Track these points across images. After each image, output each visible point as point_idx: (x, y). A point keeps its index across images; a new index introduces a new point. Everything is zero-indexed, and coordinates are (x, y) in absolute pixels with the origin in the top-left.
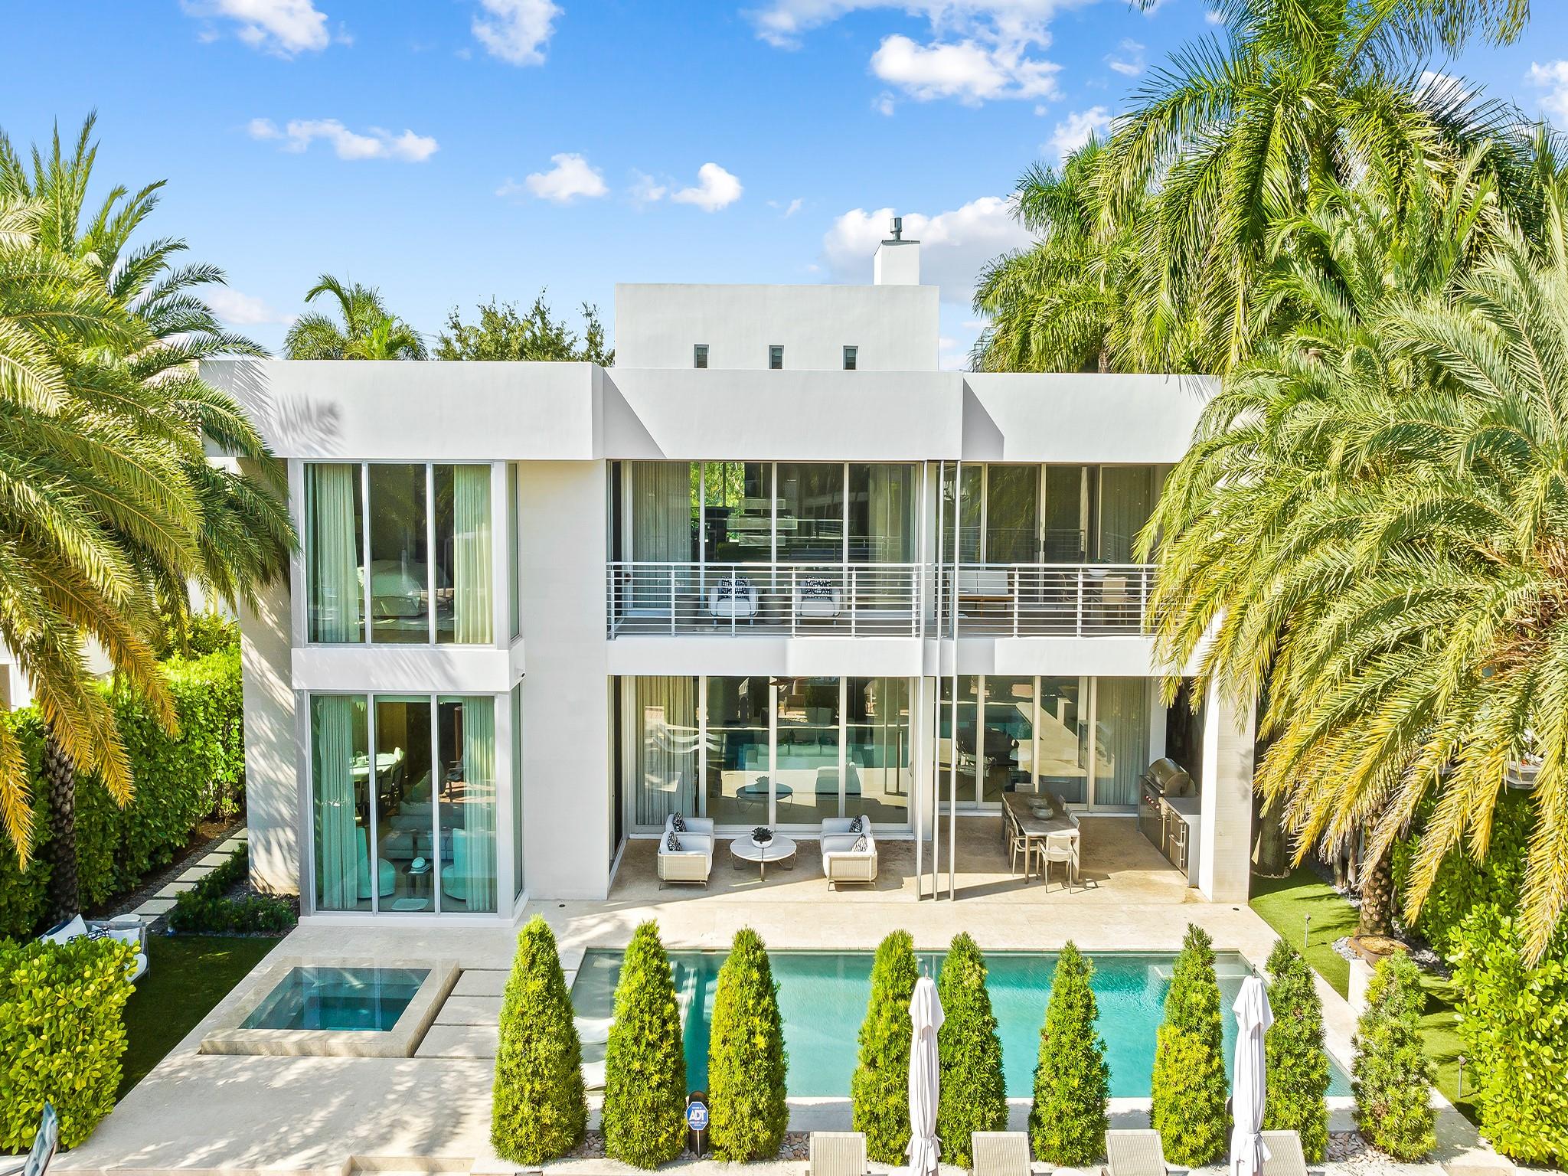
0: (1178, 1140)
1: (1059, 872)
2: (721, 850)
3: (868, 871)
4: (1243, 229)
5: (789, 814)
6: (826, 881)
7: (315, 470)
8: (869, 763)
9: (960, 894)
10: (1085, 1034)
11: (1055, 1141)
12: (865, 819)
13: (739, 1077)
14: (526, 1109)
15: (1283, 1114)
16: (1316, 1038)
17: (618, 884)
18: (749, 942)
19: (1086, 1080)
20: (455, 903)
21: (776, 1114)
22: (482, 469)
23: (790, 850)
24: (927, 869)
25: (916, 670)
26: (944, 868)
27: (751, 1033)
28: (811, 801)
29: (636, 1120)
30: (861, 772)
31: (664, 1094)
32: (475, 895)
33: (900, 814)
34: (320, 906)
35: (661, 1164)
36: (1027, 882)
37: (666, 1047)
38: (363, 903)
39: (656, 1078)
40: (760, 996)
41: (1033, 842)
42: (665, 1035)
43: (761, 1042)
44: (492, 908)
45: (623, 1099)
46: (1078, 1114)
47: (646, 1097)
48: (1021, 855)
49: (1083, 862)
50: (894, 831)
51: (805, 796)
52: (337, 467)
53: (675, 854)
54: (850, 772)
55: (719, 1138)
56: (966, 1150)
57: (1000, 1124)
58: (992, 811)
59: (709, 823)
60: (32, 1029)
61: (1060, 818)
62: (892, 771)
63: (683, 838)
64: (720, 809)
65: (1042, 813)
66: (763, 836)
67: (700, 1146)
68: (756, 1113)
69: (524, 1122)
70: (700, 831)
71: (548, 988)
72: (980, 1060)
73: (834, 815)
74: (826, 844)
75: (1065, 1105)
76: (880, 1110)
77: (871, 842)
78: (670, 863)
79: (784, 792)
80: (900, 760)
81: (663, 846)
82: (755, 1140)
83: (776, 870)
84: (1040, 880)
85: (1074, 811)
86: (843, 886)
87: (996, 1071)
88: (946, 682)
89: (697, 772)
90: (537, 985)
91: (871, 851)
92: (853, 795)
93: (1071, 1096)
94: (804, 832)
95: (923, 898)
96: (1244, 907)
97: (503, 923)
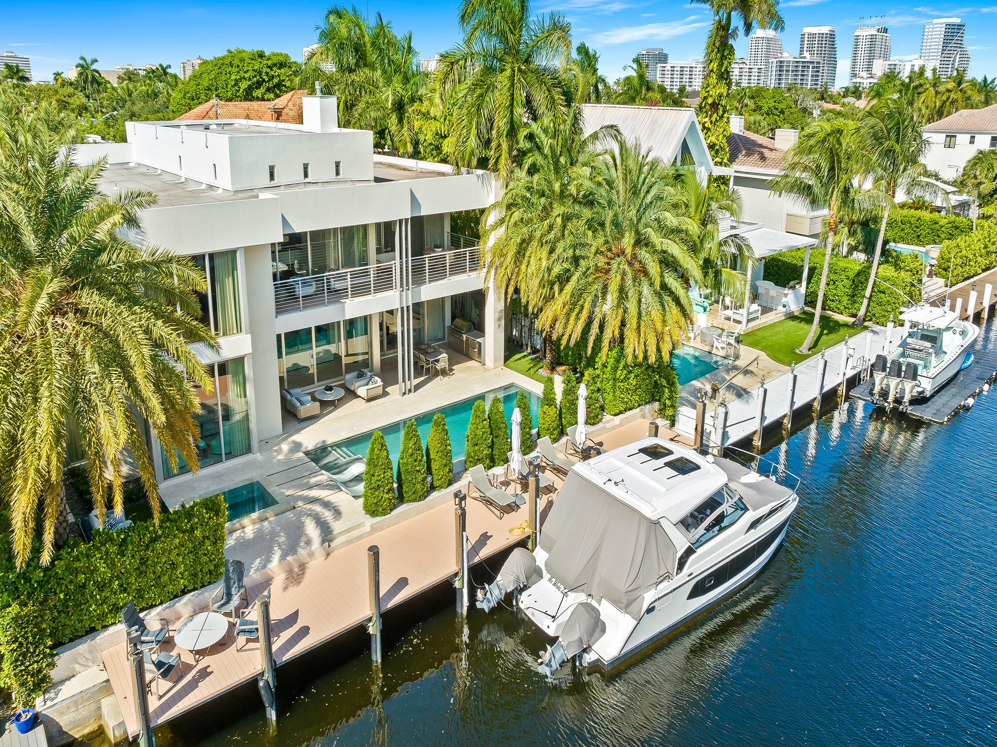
3: (378, 391)
6: (361, 400)
12: (364, 370)
17: (285, 428)
20: (231, 455)
22: (232, 254)
23: (343, 392)
24: (404, 381)
27: (446, 446)
32: (238, 446)
35: (425, 498)
36: (430, 379)
39: (422, 471)
44: (248, 451)
45: (413, 481)
47: (420, 478)
53: (304, 406)
55: (438, 483)
61: (436, 351)
63: (300, 398)
66: (329, 388)
74: (357, 385)
77: (378, 379)
78: (305, 410)
81: (298, 404)
88: (408, 308)
91: (380, 383)
95: (403, 394)
96: (504, 368)
97: (257, 456)
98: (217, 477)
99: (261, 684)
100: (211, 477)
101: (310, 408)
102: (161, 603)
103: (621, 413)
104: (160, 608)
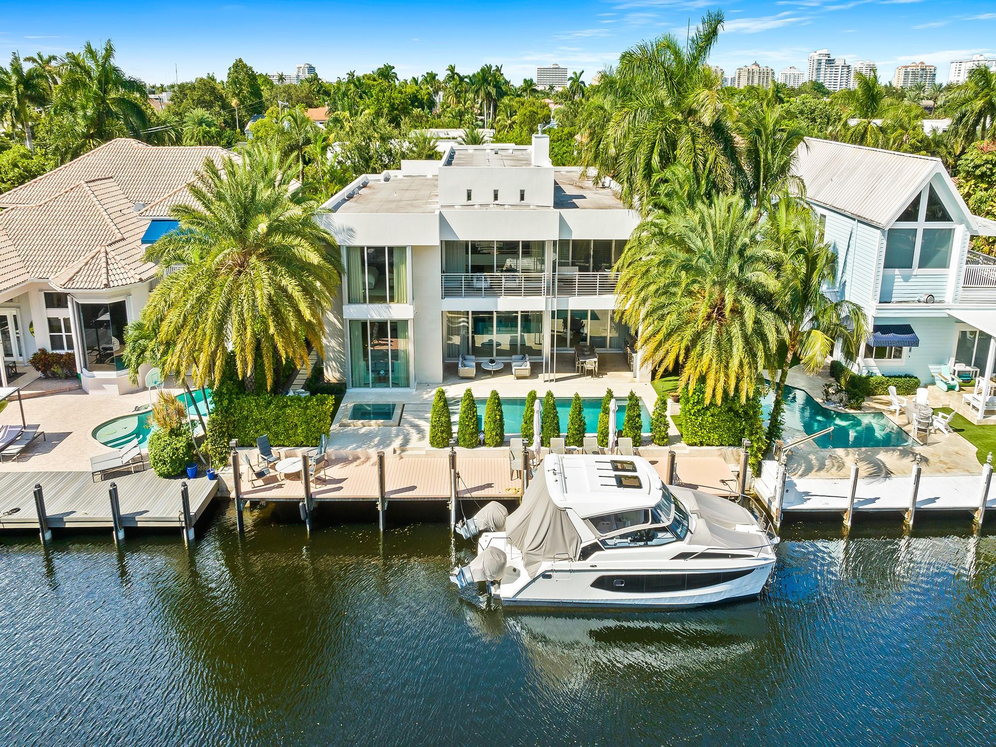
0: (603, 441)
1: (590, 373)
2: (478, 366)
3: (527, 373)
4: (645, 174)
5: (501, 353)
6: (513, 376)
7: (349, 248)
8: (529, 332)
9: (557, 380)
10: (579, 414)
11: (572, 441)
12: (527, 355)
13: (492, 426)
14: (439, 434)
15: (629, 434)
16: (639, 416)
17: (445, 378)
18: (495, 394)
19: (580, 426)
20: (396, 385)
21: (501, 435)
22: (403, 249)
23: (501, 366)
24: (547, 372)
25: (543, 309)
26: (552, 372)
27: (496, 415)
28: (507, 347)
29: (467, 437)
30: (526, 335)
31: (474, 430)
32: (403, 381)
33: (539, 353)
34: (353, 386)
35: (473, 447)
36: (579, 376)
37: (474, 419)
38: (366, 385)
39: (472, 427)
40: (498, 406)
41: (582, 363)
42: (474, 416)
43: (498, 417)
44: (408, 386)
45: (464, 432)
46: (577, 434)
47: (469, 431)
48: (578, 367)
49: (599, 369)
50: (536, 359)
51: (506, 346)
52: (355, 248)
53: (464, 368)
54: (522, 337)
55: (487, 441)
56: (549, 443)
57: (558, 436)
58: (571, 351)
59: (473, 357)
60: (314, 416)
61: (592, 355)
62: (537, 334)
63: (466, 363)
64: (477, 351)
65: (586, 353)
66: (492, 361)
67: (483, 443)
68: (497, 435)
69: (439, 438)
70: (472, 360)
71: (444, 405)
72: (553, 421)
73: (516, 354)
74: (513, 364)
75: (574, 432)
76: (528, 434)
77: (528, 363)
78: (463, 371)
79: (498, 344)
80: (540, 331)
81: (460, 366)
82: (496, 441)
83: (497, 373)
84: (584, 375)
85: (598, 350)
86: (518, 378)
87: (558, 423)
88: (553, 312)
89: (468, 337)
90: (442, 404)
91: (528, 367)
92: (523, 345)
93: (576, 430)
94: (505, 359)
95: (545, 381)
96: (649, 384)
97: (412, 391)
98: (381, 395)
99: (301, 504)
100: (377, 394)
101: (469, 370)
102: (288, 446)
103: (695, 444)
104: (288, 448)
